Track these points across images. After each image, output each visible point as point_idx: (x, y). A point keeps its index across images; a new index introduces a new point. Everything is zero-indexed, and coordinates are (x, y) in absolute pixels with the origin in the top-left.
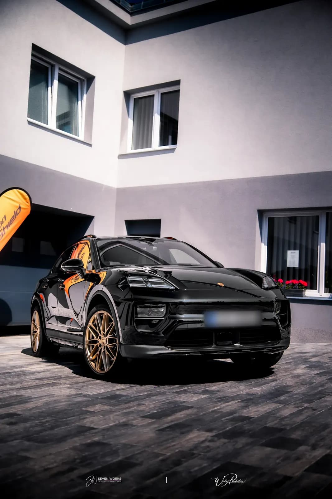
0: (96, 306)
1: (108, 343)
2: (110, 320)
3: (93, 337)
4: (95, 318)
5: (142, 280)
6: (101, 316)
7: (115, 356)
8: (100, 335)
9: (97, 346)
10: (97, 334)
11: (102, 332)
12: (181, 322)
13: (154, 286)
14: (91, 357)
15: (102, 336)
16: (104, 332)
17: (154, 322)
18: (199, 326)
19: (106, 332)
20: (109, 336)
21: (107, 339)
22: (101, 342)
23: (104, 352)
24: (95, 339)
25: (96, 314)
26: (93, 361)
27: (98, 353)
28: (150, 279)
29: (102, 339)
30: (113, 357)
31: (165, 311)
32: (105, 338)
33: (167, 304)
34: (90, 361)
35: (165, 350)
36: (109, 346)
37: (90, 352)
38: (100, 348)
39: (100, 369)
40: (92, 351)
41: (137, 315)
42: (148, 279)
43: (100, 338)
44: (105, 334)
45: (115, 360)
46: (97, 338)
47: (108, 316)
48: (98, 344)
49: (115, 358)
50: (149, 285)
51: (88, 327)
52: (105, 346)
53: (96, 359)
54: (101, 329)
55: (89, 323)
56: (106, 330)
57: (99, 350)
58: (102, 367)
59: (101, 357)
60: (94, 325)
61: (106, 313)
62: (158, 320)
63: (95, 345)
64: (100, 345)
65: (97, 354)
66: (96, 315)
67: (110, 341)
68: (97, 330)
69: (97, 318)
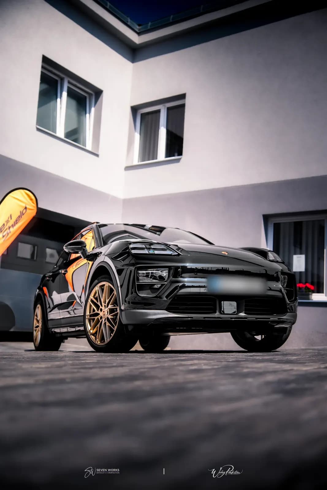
0: (98, 279)
1: (108, 314)
2: (111, 291)
3: (94, 311)
4: (96, 291)
5: (145, 247)
6: (102, 287)
7: (116, 326)
8: (101, 307)
9: (98, 318)
10: (98, 307)
11: (103, 304)
12: (184, 286)
13: (156, 252)
14: (91, 331)
15: (103, 308)
16: (105, 303)
17: (156, 286)
18: (202, 290)
19: (106, 304)
20: (110, 306)
21: (108, 310)
22: (101, 314)
23: (105, 323)
24: (96, 311)
25: (97, 286)
26: (93, 334)
27: (98, 325)
28: (152, 246)
29: (103, 311)
30: (114, 327)
31: (167, 276)
32: (106, 309)
33: (169, 268)
34: (90, 335)
35: (167, 314)
36: (110, 317)
37: (91, 326)
38: (101, 321)
39: (100, 341)
40: (92, 324)
41: (139, 280)
42: (150, 246)
43: (101, 310)
44: (106, 305)
45: (116, 329)
46: (98, 311)
47: (109, 286)
48: (99, 317)
49: (116, 327)
50: (151, 252)
51: (89, 301)
52: (106, 317)
53: (96, 333)
54: (102, 300)
55: (90, 297)
56: (107, 300)
57: (100, 322)
58: (102, 339)
59: (102, 330)
60: (95, 298)
61: (107, 284)
62: (160, 285)
63: (96, 318)
64: (101, 318)
65: (98, 327)
66: (97, 288)
67: (111, 311)
68: (98, 302)
69: (98, 290)
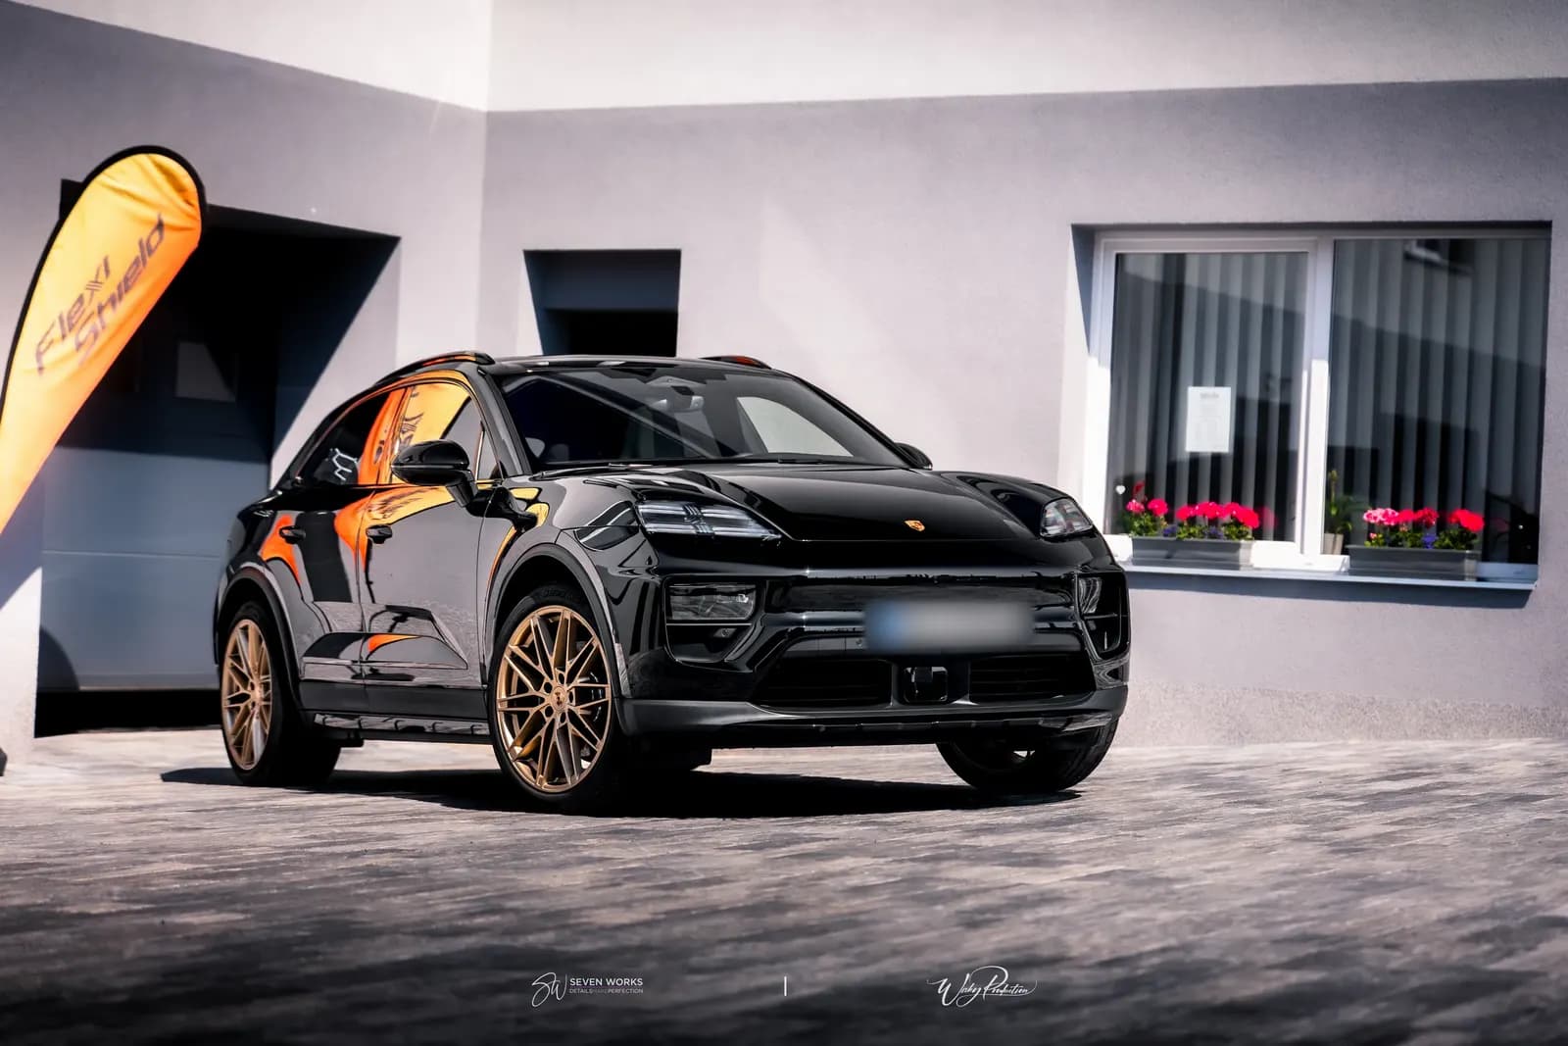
0: (532, 593)
1: (574, 703)
2: (581, 634)
3: (522, 687)
4: (530, 627)
5: (684, 513)
6: (550, 623)
7: (601, 738)
8: (547, 679)
9: (538, 713)
10: (537, 679)
11: (556, 672)
12: (799, 635)
13: (719, 531)
14: (518, 750)
15: (555, 683)
16: (564, 670)
17: (720, 634)
18: (852, 644)
19: (567, 671)
20: (578, 681)
21: (573, 691)
22: (550, 700)
23: (564, 730)
24: (532, 691)
25: (532, 617)
26: (523, 759)
27: (542, 733)
28: (706, 511)
29: (554, 692)
30: (594, 742)
31: (753, 602)
32: (566, 687)
33: (759, 581)
34: (514, 761)
35: (755, 712)
36: (579, 711)
37: (513, 736)
38: (548, 720)
39: (548, 781)
40: (518, 731)
41: (671, 615)
42: (700, 510)
43: (548, 688)
44: (565, 675)
45: (601, 748)
46: (537, 689)
47: (574, 620)
48: (541, 708)
49: (601, 744)
50: (705, 529)
51: (506, 656)
52: (566, 712)
53: (534, 754)
54: (552, 660)
55: (508, 646)
56: (568, 662)
57: (547, 725)
58: (556, 774)
59: (555, 746)
60: (524, 650)
61: (567, 613)
62: (733, 630)
63: (532, 711)
64: (550, 711)
65: (540, 738)
66: (532, 620)
67: (582, 695)
68: (537, 663)
69: (536, 628)
